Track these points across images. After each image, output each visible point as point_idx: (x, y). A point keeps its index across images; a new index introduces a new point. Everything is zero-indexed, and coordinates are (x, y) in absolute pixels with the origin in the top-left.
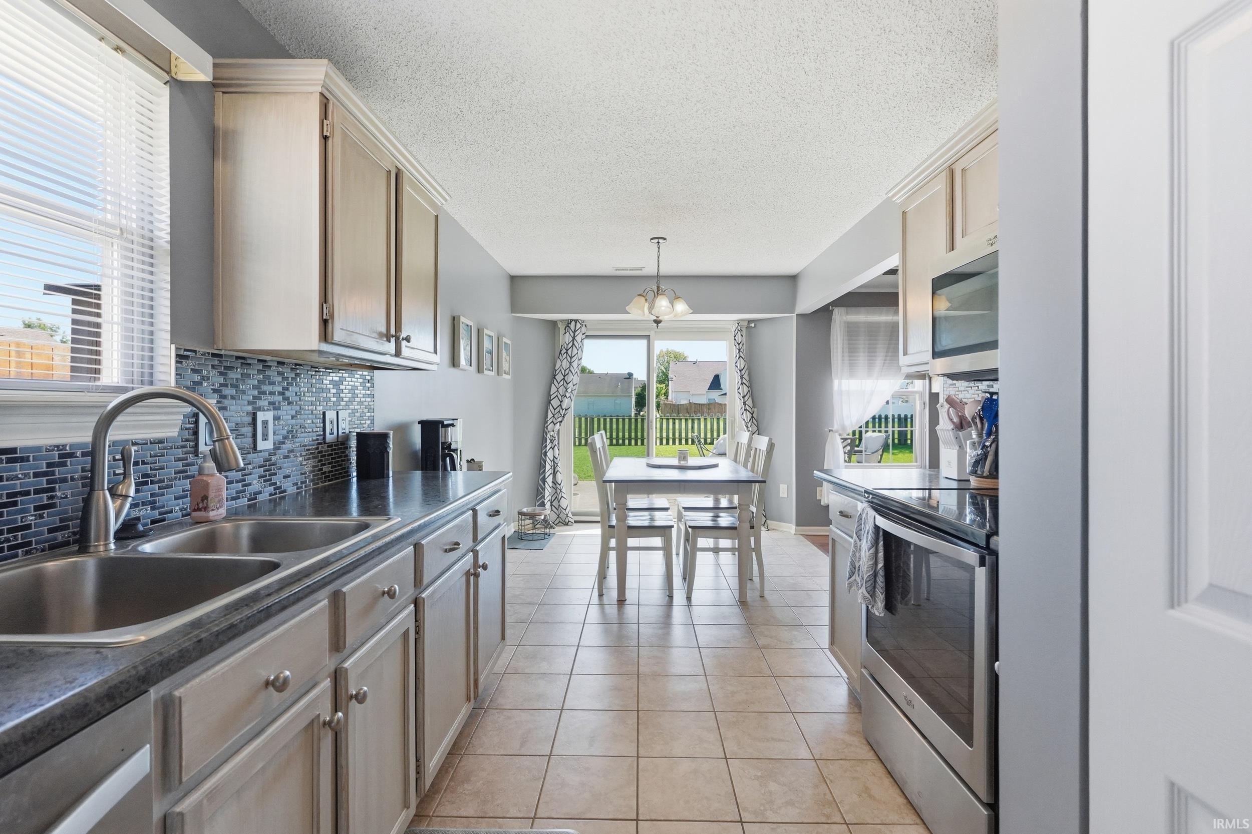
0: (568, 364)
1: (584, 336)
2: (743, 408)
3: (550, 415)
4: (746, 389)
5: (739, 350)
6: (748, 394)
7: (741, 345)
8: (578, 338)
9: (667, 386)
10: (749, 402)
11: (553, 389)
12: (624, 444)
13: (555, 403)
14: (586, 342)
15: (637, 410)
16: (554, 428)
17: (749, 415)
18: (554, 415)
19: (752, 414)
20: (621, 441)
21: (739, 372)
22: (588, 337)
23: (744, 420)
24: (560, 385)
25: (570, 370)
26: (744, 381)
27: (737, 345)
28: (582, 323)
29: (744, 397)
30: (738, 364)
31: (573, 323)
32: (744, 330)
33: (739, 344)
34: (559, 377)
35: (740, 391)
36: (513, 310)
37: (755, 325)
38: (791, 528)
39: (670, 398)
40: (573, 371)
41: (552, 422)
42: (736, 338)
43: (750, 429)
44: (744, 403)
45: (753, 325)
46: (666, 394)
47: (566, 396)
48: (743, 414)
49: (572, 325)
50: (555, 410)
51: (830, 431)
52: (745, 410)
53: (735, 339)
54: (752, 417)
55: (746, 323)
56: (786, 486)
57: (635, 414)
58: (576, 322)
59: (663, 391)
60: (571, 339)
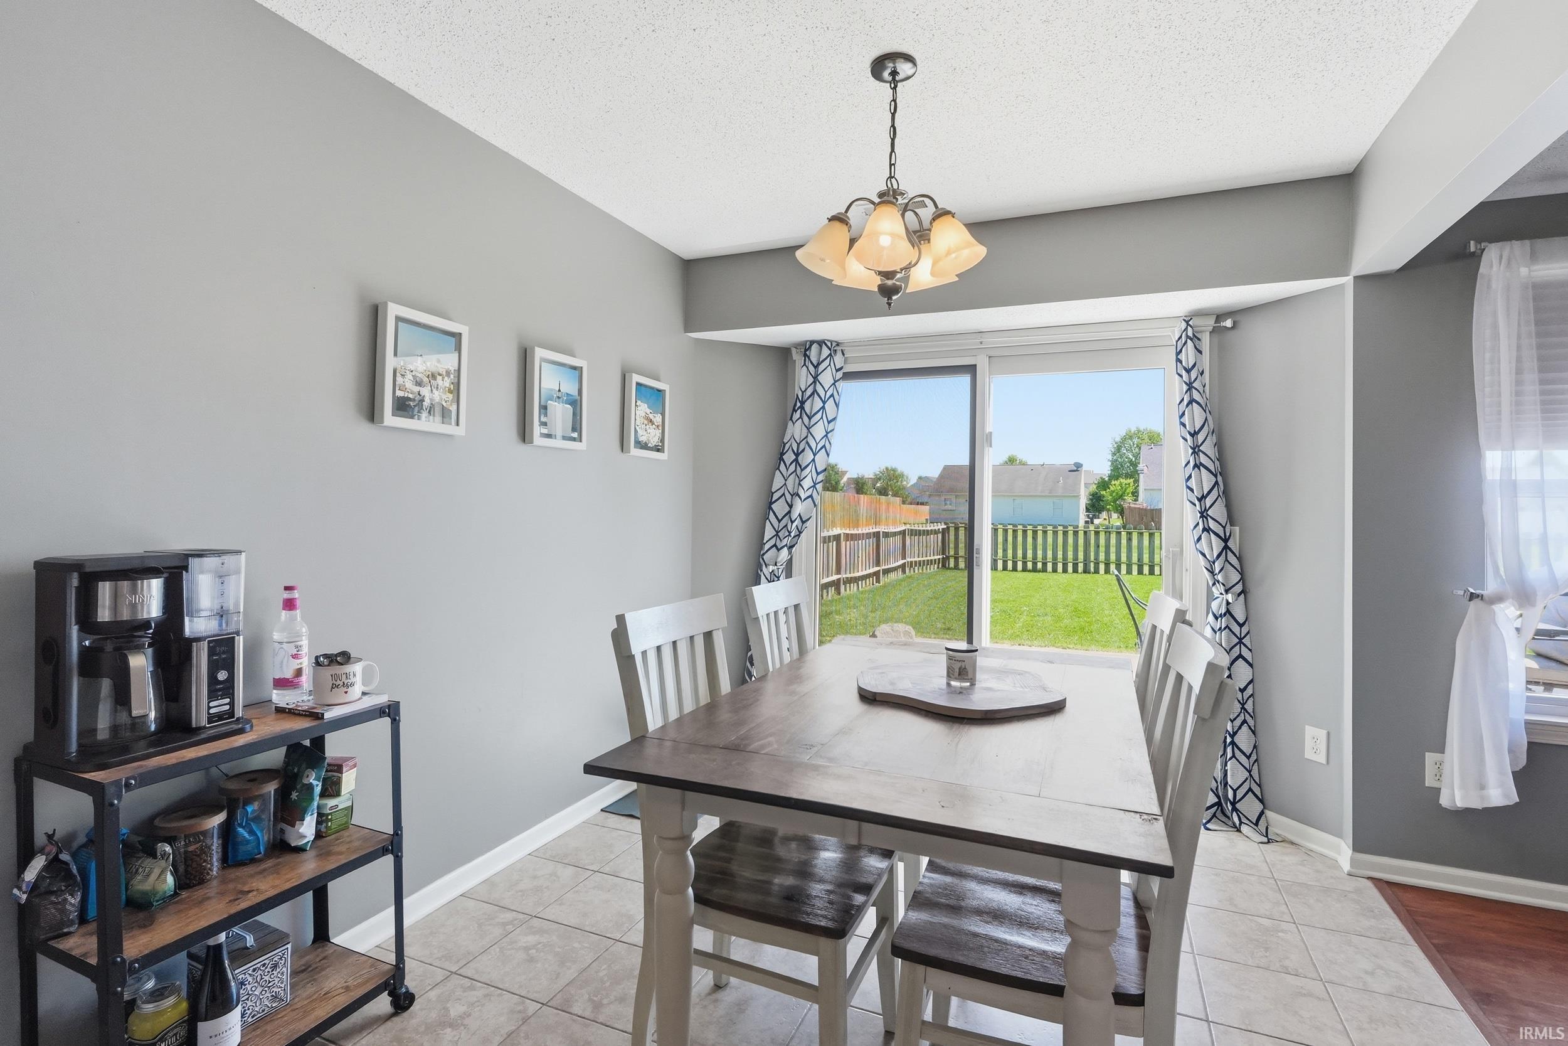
0: (805, 430)
1: (839, 375)
2: (1201, 526)
3: (769, 532)
4: (1208, 481)
5: (1190, 386)
6: (1215, 493)
7: (1194, 374)
8: (826, 378)
9: (1137, 481)
10: (1218, 511)
11: (778, 481)
12: (1044, 570)
13: (780, 508)
14: (841, 385)
15: (1088, 516)
16: (777, 557)
17: (1217, 545)
18: (777, 532)
19: (1225, 540)
20: (1040, 565)
21: (1188, 437)
22: (848, 376)
23: (1204, 555)
24: (789, 472)
25: (807, 443)
26: (1203, 459)
27: (1184, 373)
28: (835, 347)
29: (1201, 499)
30: (1186, 419)
31: (815, 347)
32: (1206, 339)
33: (1188, 371)
34: (789, 457)
35: (1193, 483)
36: (690, 323)
37: (1235, 323)
38: (1343, 853)
39: (1141, 499)
40: (813, 445)
41: (775, 545)
42: (1183, 357)
43: (1220, 577)
44: (1204, 514)
45: (1228, 323)
46: (1135, 494)
47: (798, 495)
48: (1199, 539)
49: (813, 353)
50: (779, 521)
51: (1472, 597)
52: (1206, 530)
53: (1179, 361)
54: (1226, 548)
55: (1211, 322)
56: (1325, 732)
57: (1086, 522)
58: (821, 346)
59: (1130, 490)
60: (811, 380)
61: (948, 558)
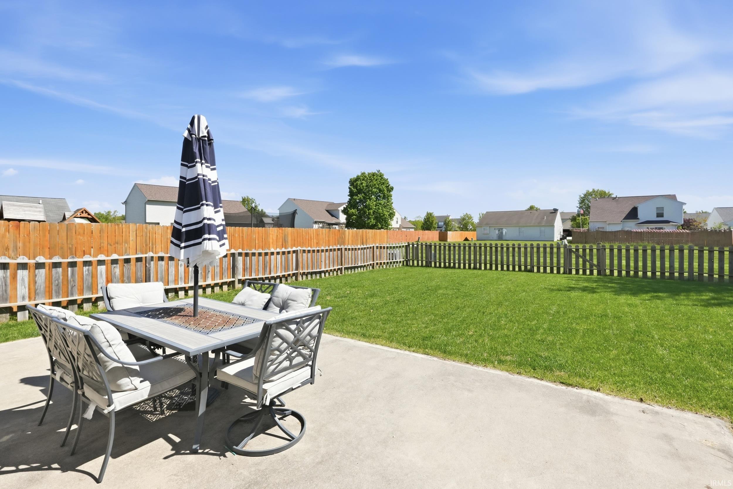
9: (589, 217)
39: (589, 227)
46: (589, 224)
59: (587, 222)
61: (409, 260)
